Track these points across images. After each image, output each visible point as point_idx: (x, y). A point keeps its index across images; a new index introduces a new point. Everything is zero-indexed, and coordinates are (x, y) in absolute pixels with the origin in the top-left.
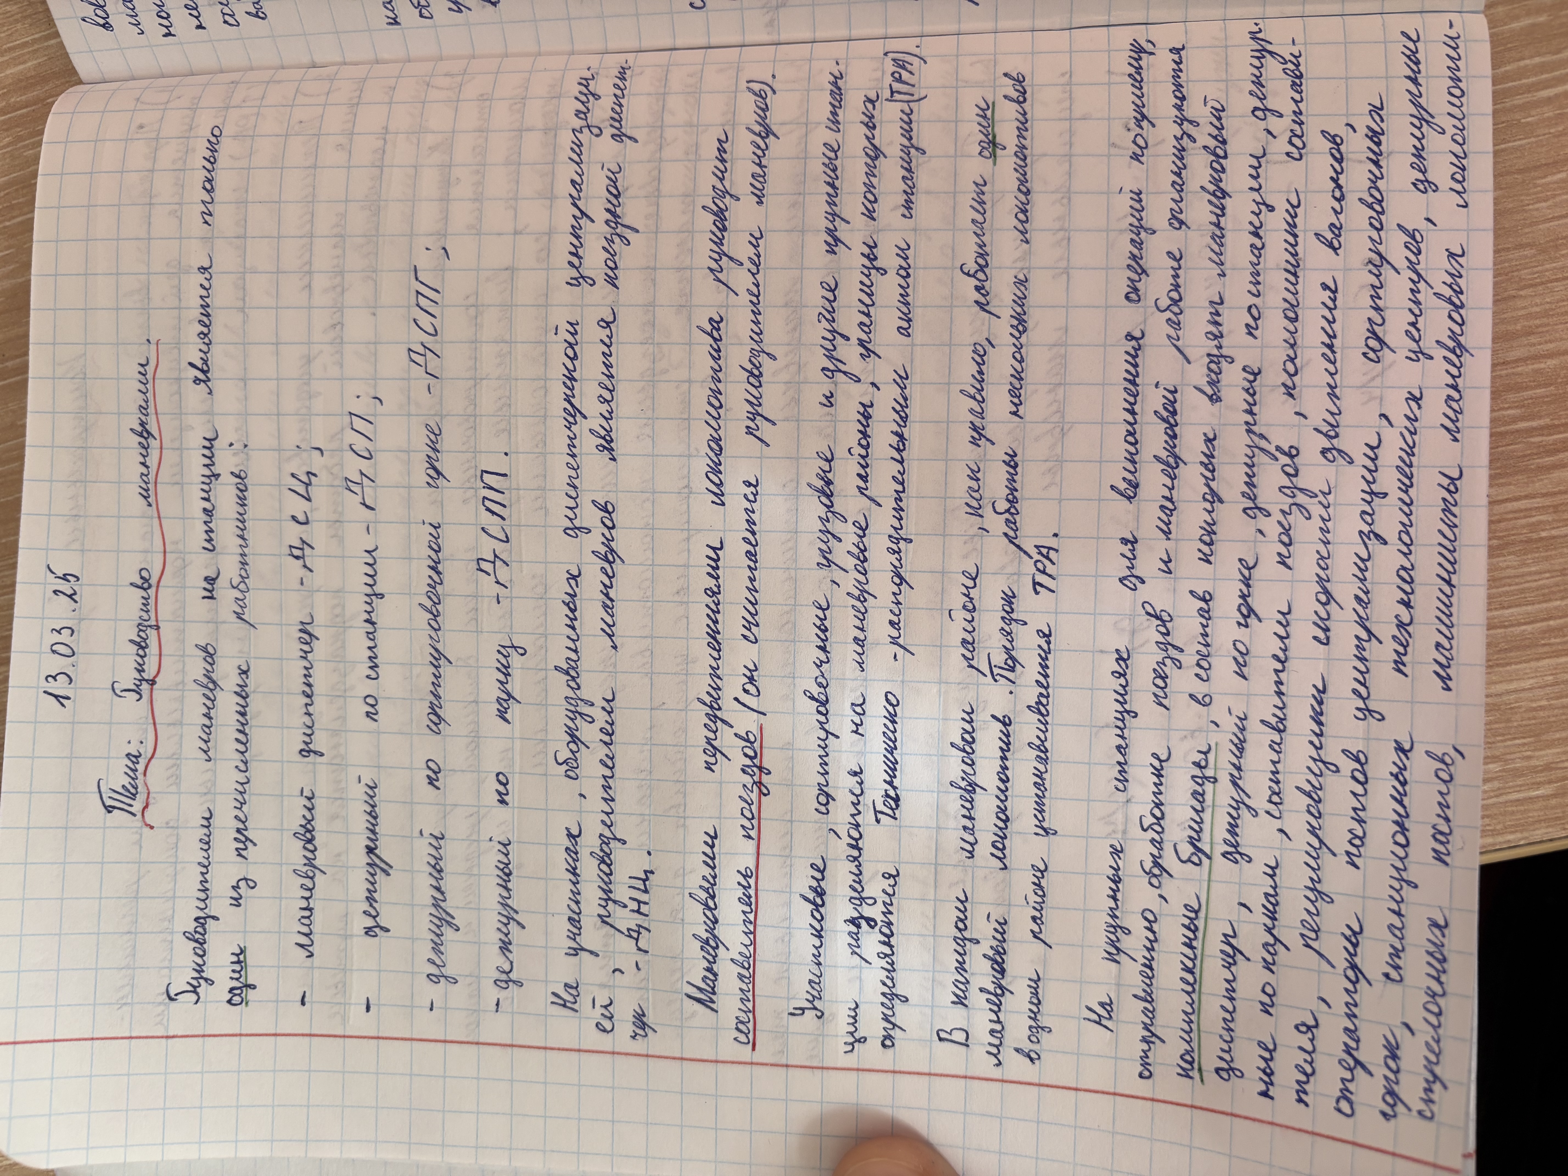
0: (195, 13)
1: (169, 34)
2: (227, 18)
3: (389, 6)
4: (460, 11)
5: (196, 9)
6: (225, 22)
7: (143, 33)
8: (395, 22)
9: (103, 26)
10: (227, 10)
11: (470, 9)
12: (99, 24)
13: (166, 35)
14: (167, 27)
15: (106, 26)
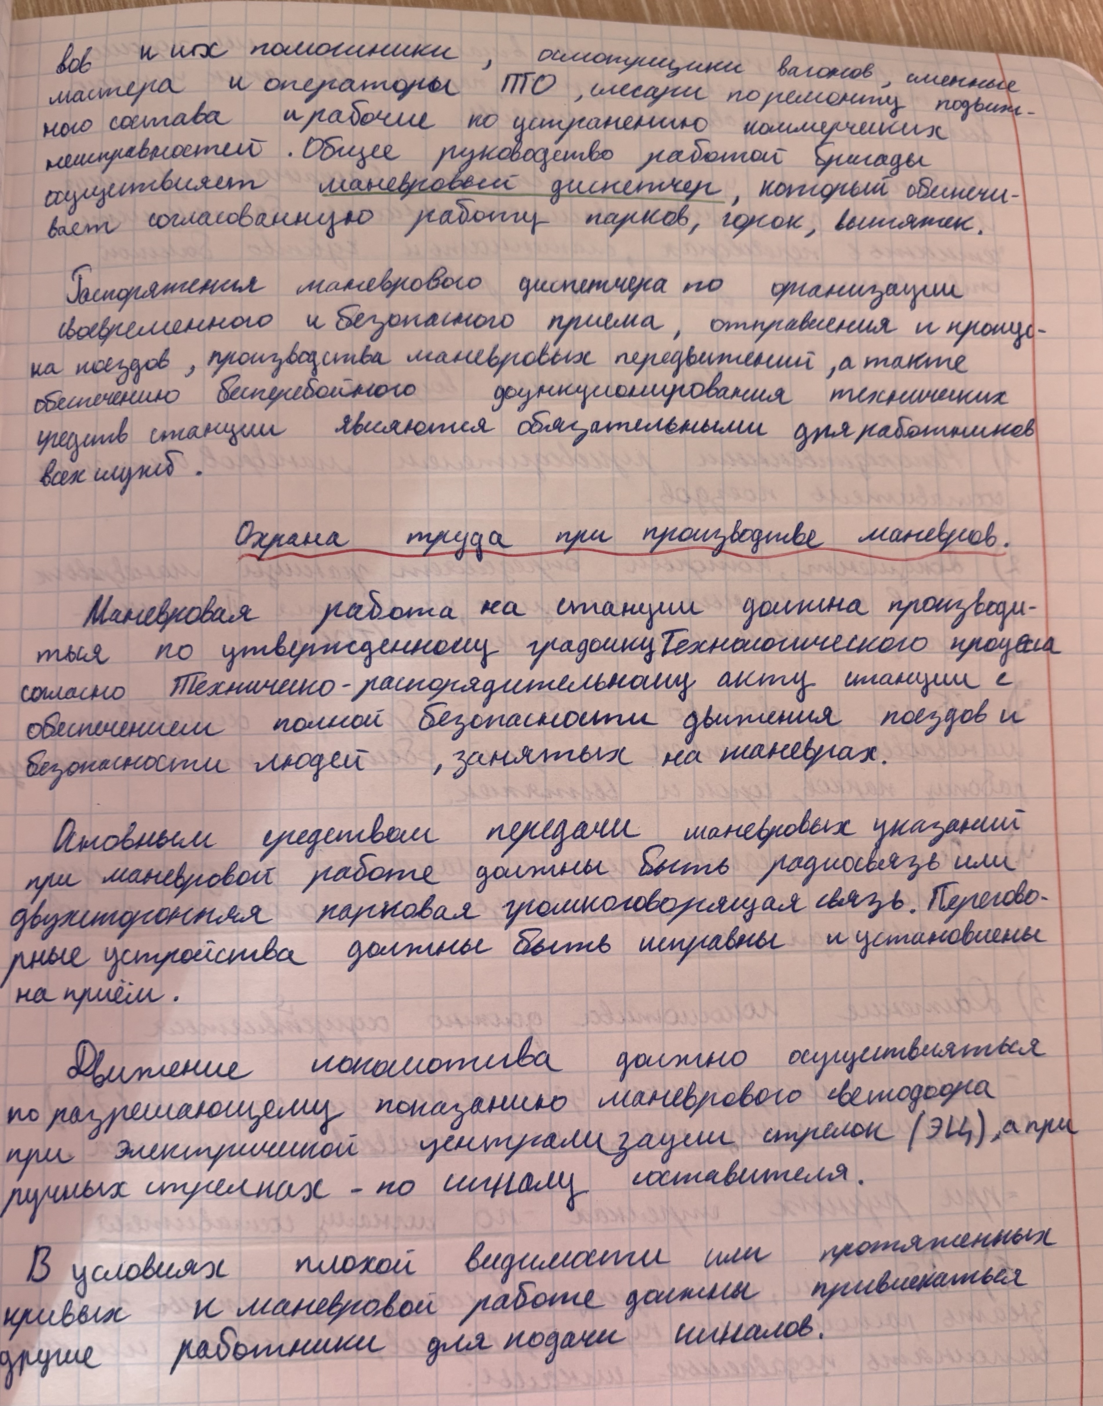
0: (62, 164)
1: (46, 131)
2: (54, 195)
3: (49, 369)
4: (39, 443)
5: (66, 166)
6: (50, 193)
7: (51, 103)
8: (34, 372)
9: (62, 64)
10: (61, 197)
11: (40, 453)
12: (64, 60)
13: (46, 127)
14: (53, 130)
15: (62, 67)
